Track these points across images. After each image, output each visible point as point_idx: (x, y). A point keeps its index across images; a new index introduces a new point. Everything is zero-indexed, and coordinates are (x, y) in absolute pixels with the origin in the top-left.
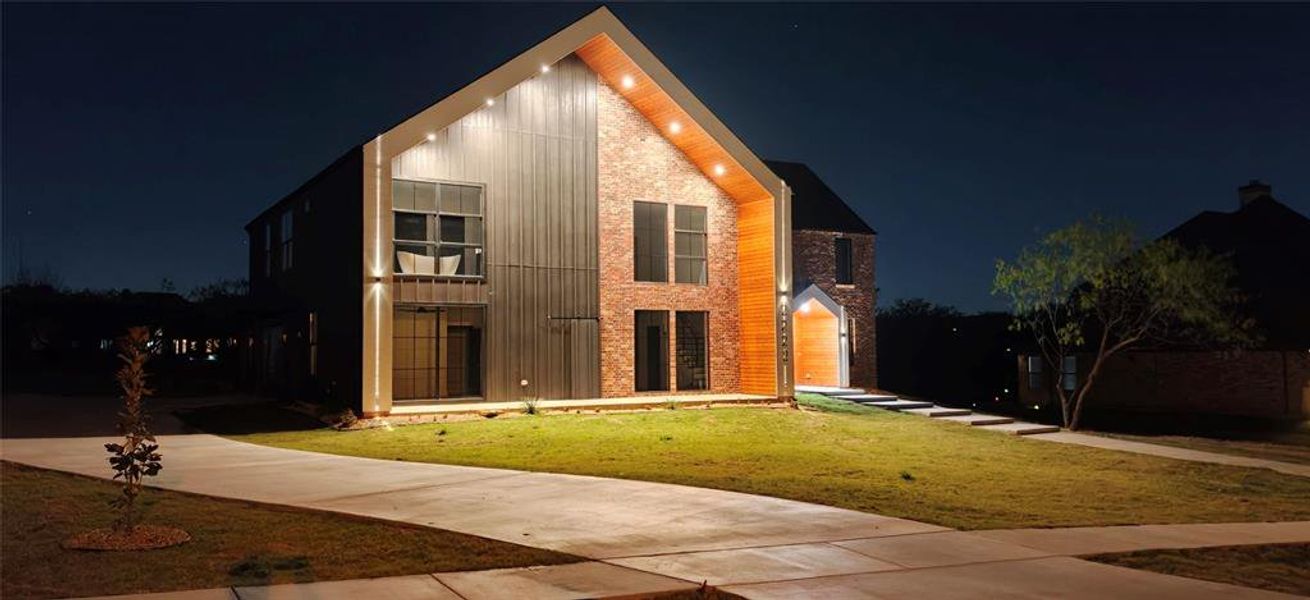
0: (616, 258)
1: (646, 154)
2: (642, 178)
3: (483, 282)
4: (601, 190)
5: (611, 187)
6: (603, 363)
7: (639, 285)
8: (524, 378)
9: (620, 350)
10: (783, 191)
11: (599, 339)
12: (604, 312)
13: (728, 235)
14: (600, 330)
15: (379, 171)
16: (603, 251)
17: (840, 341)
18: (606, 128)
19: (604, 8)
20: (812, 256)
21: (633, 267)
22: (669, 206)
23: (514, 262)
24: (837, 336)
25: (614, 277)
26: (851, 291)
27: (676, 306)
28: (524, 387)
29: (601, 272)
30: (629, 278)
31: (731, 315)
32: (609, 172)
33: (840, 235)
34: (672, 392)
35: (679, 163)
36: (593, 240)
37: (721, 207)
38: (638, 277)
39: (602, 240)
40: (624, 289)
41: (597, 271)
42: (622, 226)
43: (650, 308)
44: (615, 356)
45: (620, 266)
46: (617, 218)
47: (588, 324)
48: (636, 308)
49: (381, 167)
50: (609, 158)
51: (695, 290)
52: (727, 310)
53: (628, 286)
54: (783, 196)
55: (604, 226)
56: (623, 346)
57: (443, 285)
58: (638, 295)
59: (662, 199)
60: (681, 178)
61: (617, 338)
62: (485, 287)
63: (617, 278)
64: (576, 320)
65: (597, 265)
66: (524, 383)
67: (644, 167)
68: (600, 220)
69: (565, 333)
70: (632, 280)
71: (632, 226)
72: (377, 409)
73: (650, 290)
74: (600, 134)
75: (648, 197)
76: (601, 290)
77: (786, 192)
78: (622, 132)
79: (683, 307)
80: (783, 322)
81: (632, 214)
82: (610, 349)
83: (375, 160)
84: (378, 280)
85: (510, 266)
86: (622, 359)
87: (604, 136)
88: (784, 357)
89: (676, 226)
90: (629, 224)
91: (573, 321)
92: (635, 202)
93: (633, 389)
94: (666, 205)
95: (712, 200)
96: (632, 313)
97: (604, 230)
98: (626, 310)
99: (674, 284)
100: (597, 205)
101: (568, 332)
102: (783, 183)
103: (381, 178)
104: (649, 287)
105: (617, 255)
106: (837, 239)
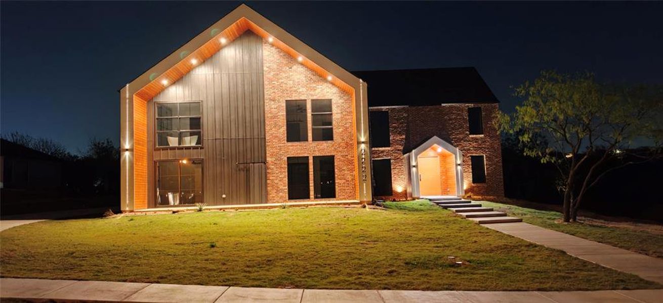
0: (275, 131)
1: (292, 75)
2: (290, 88)
3: (202, 148)
4: (265, 97)
5: (272, 94)
6: (269, 185)
7: (290, 144)
8: (224, 194)
9: (279, 178)
10: (361, 85)
11: (266, 174)
12: (268, 159)
13: (346, 113)
14: (267, 168)
15: (127, 101)
16: (267, 128)
17: (456, 168)
18: (268, 65)
19: (243, 4)
20: (450, 119)
21: (286, 135)
22: (307, 101)
23: (218, 137)
24: (455, 165)
25: (274, 141)
26: (481, 138)
27: (313, 154)
28: (224, 198)
29: (267, 139)
30: (284, 140)
31: (349, 157)
32: (271, 87)
33: (471, 105)
34: (311, 199)
35: (312, 77)
36: (262, 123)
37: (341, 98)
38: (289, 139)
39: (267, 122)
40: (281, 146)
41: (265, 138)
42: (279, 114)
43: (297, 156)
44: (276, 182)
45: (278, 135)
46: (276, 110)
47: (259, 165)
48: (288, 156)
49: (129, 99)
50: (271, 80)
51: (325, 144)
52: (346, 154)
53: (283, 145)
54: (361, 87)
55: (268, 115)
56: (280, 176)
57: (182, 151)
58: (288, 149)
59: (303, 98)
60: (315, 85)
61: (277, 172)
62: (202, 150)
63: (277, 141)
64: (252, 164)
65: (265, 136)
66: (224, 196)
67: (291, 82)
68: (266, 112)
69: (247, 171)
70: (286, 142)
71: (285, 113)
72: (127, 209)
73: (297, 146)
74: (265, 69)
75: (295, 97)
76: (267, 148)
77: (363, 85)
78: (278, 66)
79: (317, 154)
80: (362, 159)
81: (285, 107)
82: (272, 178)
83: (126, 96)
84: (127, 150)
85: (216, 139)
86: (280, 183)
87: (267, 69)
88: (364, 178)
89: (312, 111)
90: (283, 113)
91: (251, 164)
92: (286, 101)
93: (287, 198)
94: (306, 100)
95: (335, 95)
96: (286, 159)
97: (268, 117)
98: (282, 157)
99: (311, 142)
100: (264, 105)
101: (248, 170)
102: (361, 80)
103: (129, 104)
104: (296, 144)
105: (277, 129)
106: (469, 108)
